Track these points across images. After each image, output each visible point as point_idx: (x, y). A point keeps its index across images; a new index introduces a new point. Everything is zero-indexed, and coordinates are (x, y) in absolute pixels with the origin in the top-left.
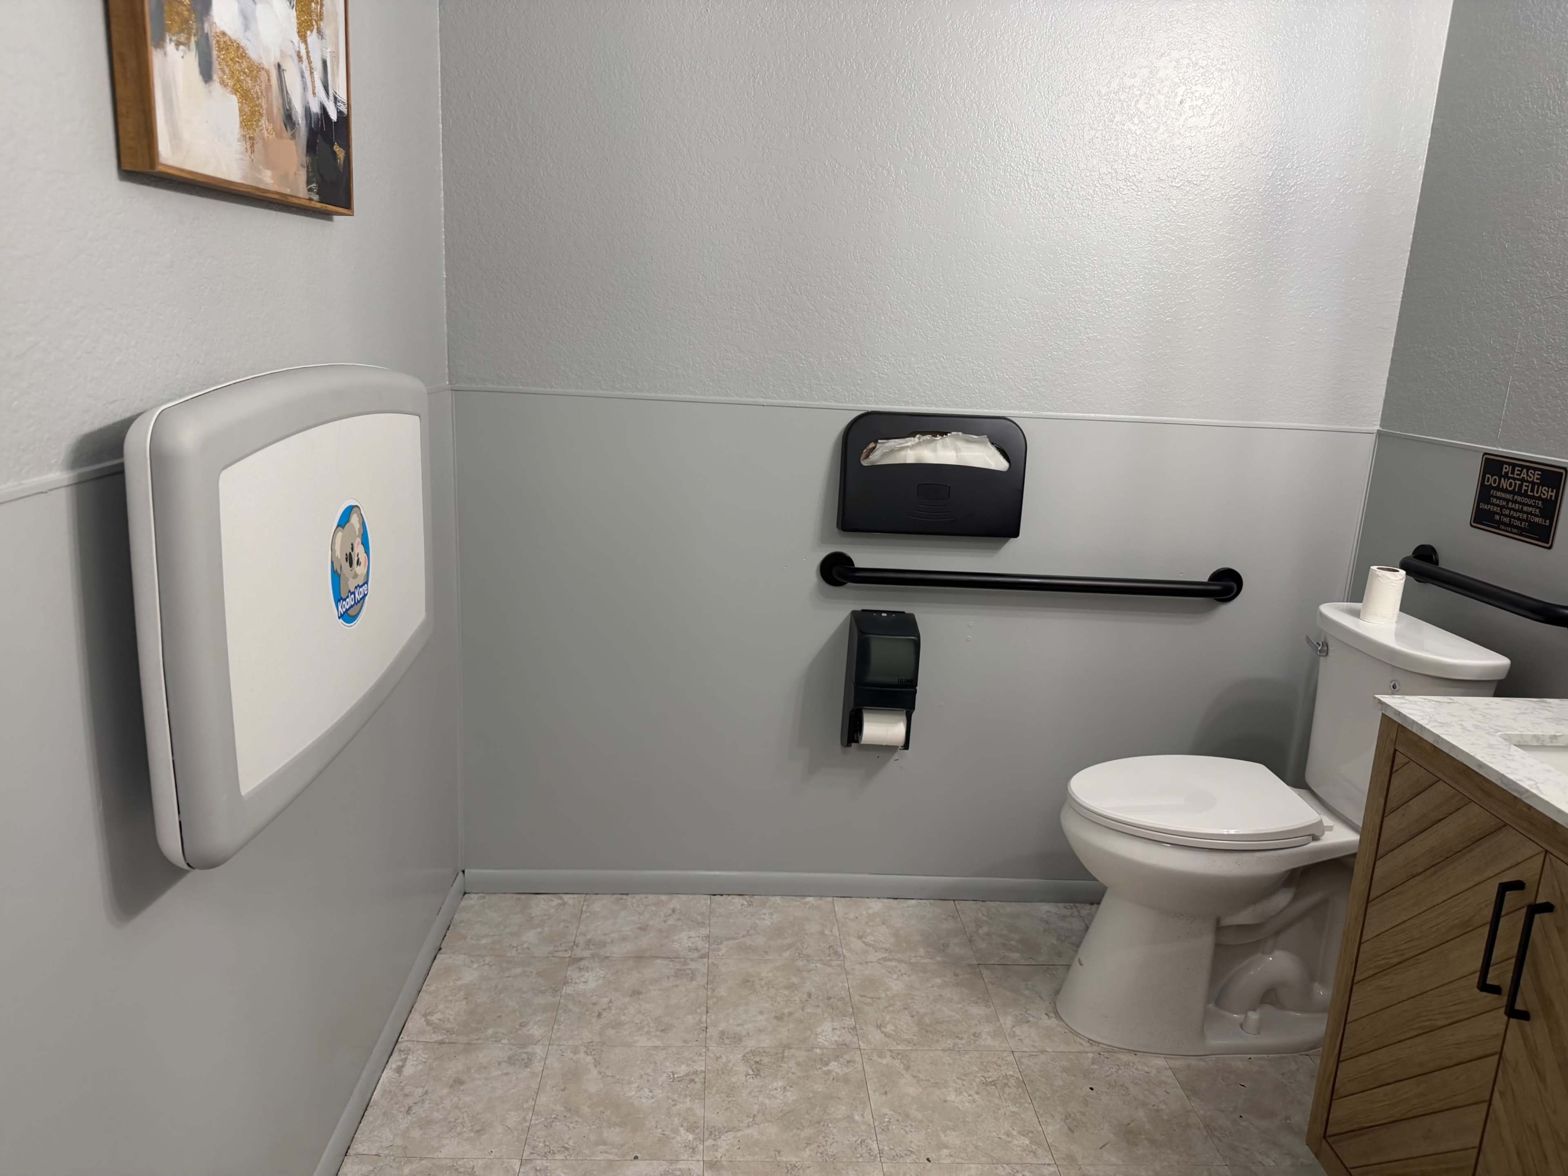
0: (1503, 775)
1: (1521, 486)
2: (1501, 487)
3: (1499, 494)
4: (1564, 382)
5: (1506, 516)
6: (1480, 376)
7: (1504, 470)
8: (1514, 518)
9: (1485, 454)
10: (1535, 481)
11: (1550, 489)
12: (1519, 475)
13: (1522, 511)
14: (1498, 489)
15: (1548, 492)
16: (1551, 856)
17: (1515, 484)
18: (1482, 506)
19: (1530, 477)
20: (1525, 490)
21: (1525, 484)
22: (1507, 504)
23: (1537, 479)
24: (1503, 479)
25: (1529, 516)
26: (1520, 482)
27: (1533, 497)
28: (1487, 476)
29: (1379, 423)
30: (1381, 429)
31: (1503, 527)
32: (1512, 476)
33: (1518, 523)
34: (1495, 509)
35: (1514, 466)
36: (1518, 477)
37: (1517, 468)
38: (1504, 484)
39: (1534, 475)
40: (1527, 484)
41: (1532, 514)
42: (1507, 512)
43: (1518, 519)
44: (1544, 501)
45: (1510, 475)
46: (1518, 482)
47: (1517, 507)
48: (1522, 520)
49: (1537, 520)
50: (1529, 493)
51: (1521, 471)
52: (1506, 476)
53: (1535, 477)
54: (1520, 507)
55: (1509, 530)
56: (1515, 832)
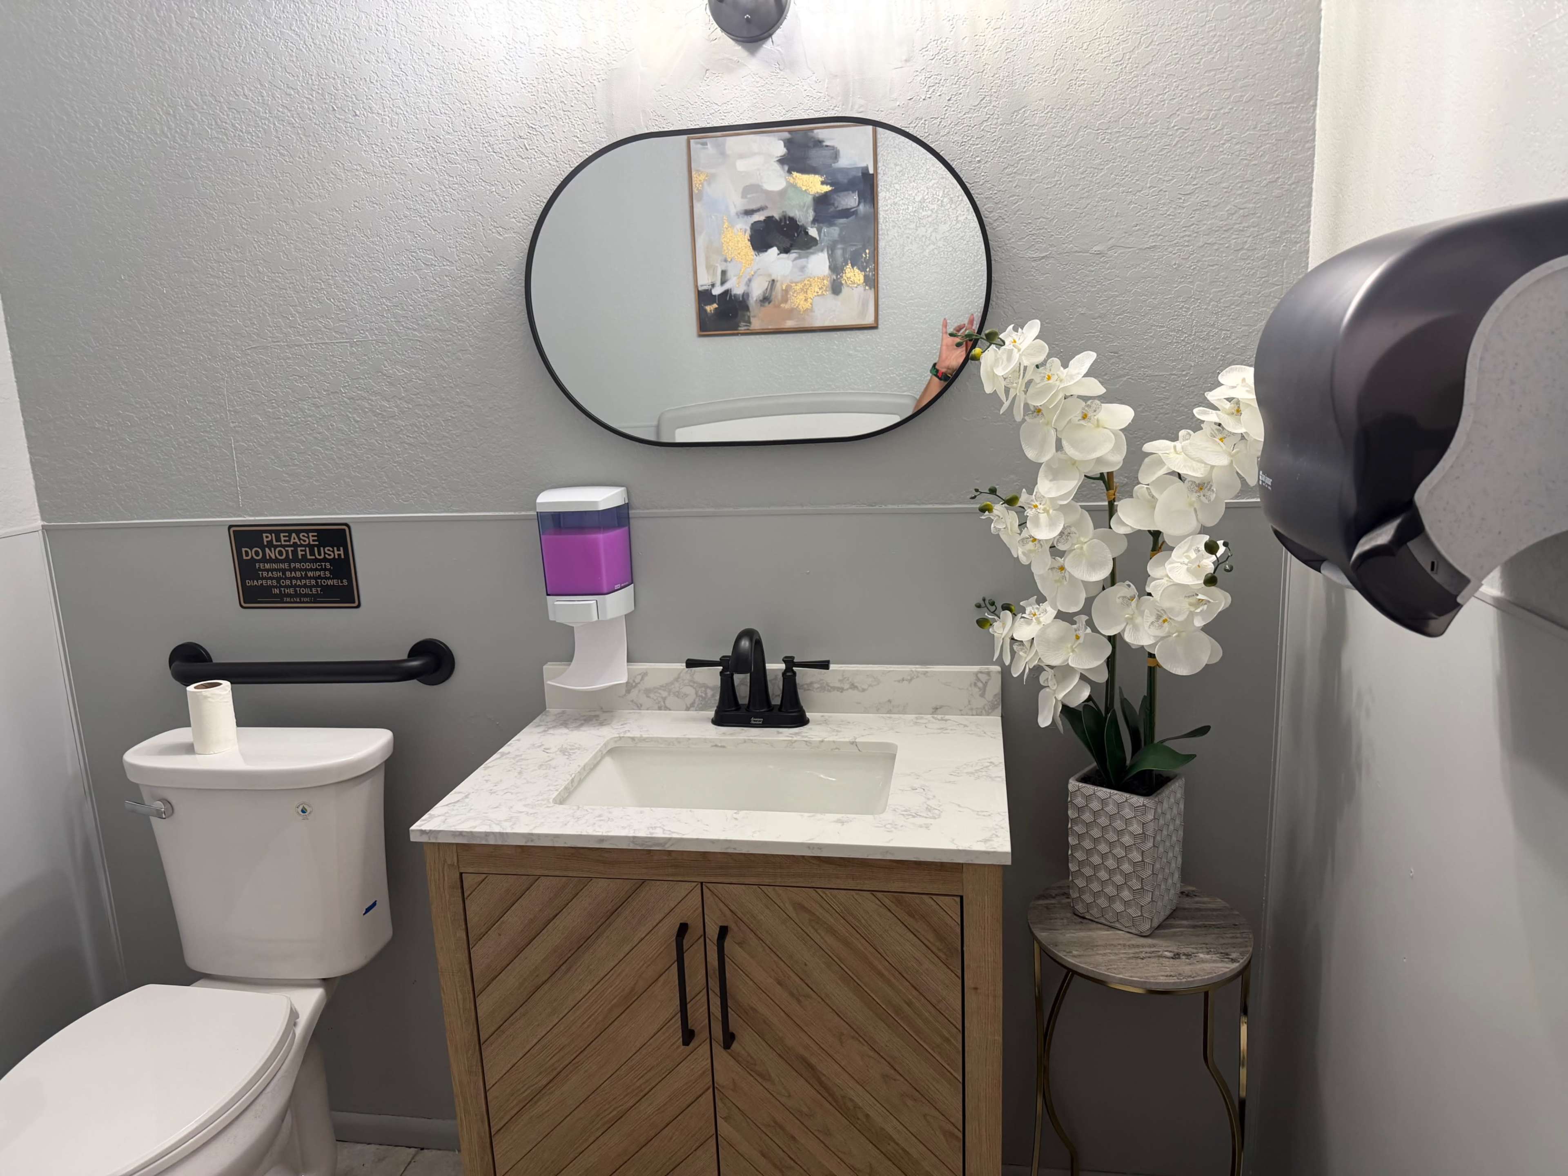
0: (634, 837)
1: (295, 553)
2: (268, 558)
3: (267, 566)
4: (307, 436)
5: (287, 587)
6: (185, 442)
7: (265, 540)
8: (300, 586)
9: (230, 527)
10: (312, 543)
11: (335, 548)
12: (289, 541)
13: (306, 577)
14: (264, 560)
15: (333, 552)
16: (709, 885)
17: (287, 552)
18: (249, 583)
19: (305, 541)
20: (302, 555)
21: (299, 549)
22: (284, 574)
23: (314, 541)
24: (267, 550)
25: (319, 581)
26: (292, 549)
27: (316, 560)
28: (244, 550)
29: (39, 517)
30: (46, 524)
31: (288, 599)
32: (279, 543)
33: (307, 591)
34: (269, 582)
35: (277, 533)
36: (288, 543)
37: (282, 535)
38: (271, 554)
39: (308, 537)
40: (303, 548)
41: (322, 578)
42: (288, 582)
43: (305, 586)
44: (332, 561)
45: (275, 543)
46: (290, 549)
47: (298, 574)
48: (311, 587)
49: (330, 582)
50: (309, 557)
51: (290, 536)
52: (270, 545)
53: (312, 539)
54: (303, 574)
55: (298, 600)
56: (658, 883)
